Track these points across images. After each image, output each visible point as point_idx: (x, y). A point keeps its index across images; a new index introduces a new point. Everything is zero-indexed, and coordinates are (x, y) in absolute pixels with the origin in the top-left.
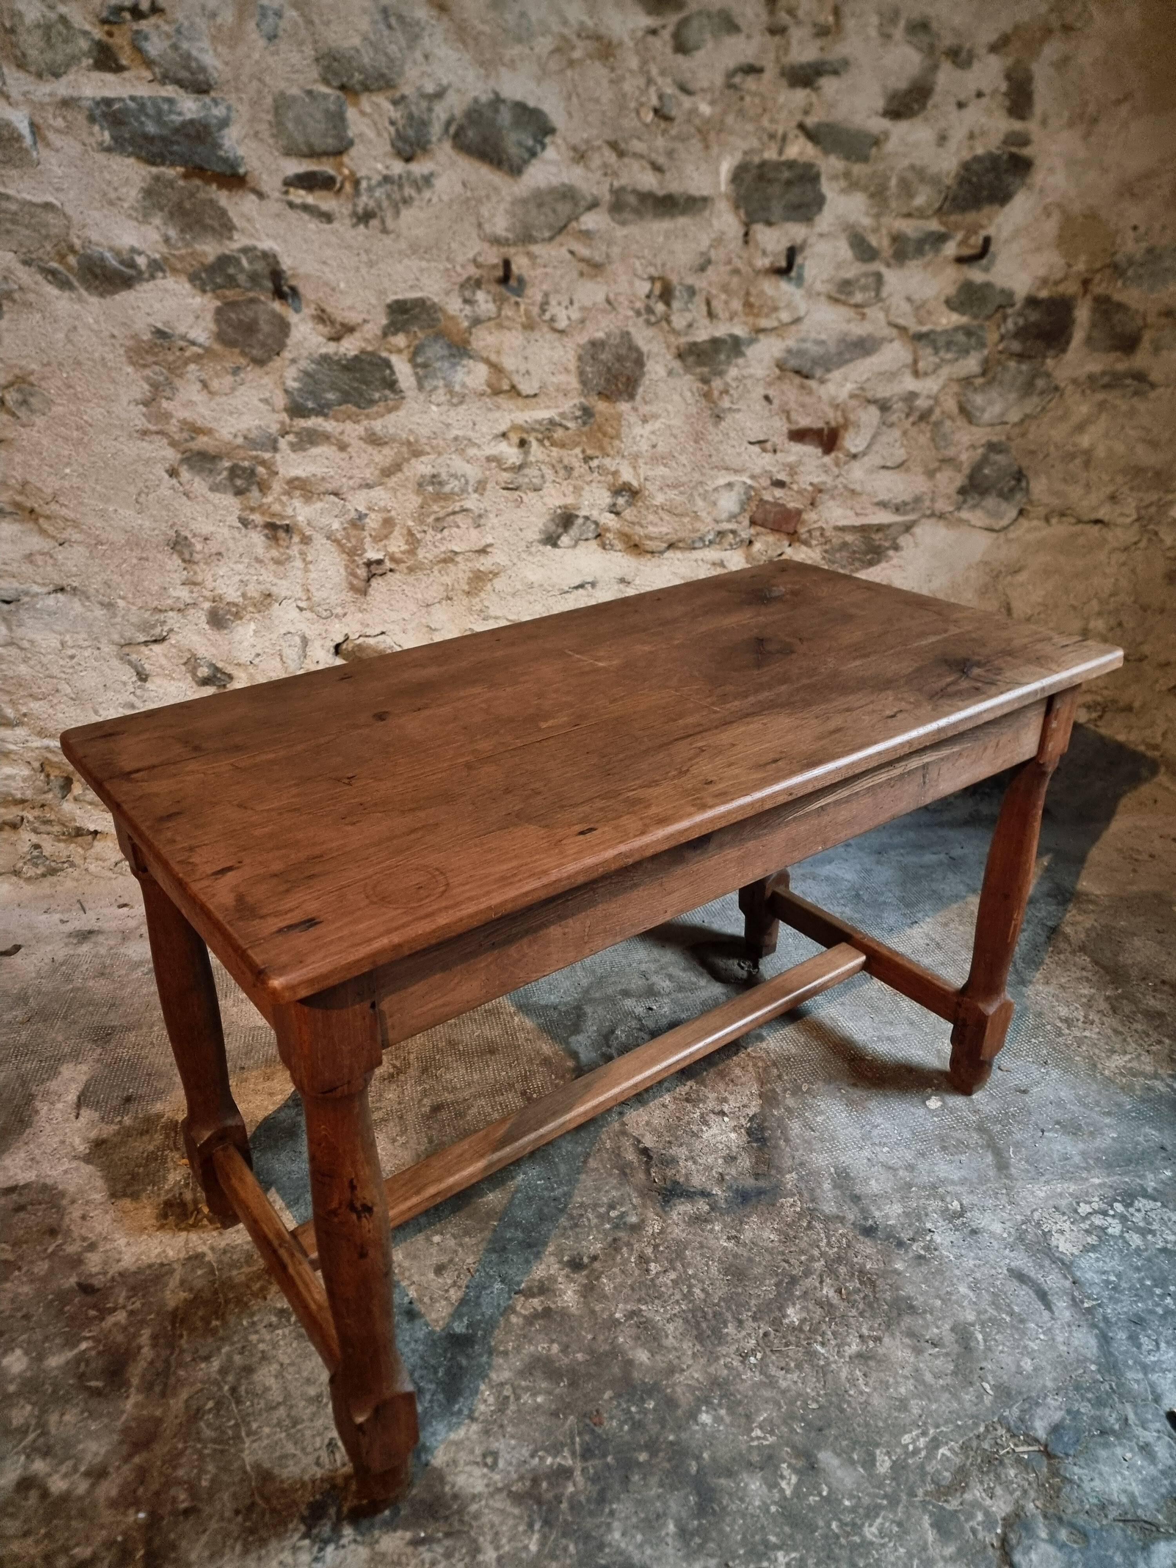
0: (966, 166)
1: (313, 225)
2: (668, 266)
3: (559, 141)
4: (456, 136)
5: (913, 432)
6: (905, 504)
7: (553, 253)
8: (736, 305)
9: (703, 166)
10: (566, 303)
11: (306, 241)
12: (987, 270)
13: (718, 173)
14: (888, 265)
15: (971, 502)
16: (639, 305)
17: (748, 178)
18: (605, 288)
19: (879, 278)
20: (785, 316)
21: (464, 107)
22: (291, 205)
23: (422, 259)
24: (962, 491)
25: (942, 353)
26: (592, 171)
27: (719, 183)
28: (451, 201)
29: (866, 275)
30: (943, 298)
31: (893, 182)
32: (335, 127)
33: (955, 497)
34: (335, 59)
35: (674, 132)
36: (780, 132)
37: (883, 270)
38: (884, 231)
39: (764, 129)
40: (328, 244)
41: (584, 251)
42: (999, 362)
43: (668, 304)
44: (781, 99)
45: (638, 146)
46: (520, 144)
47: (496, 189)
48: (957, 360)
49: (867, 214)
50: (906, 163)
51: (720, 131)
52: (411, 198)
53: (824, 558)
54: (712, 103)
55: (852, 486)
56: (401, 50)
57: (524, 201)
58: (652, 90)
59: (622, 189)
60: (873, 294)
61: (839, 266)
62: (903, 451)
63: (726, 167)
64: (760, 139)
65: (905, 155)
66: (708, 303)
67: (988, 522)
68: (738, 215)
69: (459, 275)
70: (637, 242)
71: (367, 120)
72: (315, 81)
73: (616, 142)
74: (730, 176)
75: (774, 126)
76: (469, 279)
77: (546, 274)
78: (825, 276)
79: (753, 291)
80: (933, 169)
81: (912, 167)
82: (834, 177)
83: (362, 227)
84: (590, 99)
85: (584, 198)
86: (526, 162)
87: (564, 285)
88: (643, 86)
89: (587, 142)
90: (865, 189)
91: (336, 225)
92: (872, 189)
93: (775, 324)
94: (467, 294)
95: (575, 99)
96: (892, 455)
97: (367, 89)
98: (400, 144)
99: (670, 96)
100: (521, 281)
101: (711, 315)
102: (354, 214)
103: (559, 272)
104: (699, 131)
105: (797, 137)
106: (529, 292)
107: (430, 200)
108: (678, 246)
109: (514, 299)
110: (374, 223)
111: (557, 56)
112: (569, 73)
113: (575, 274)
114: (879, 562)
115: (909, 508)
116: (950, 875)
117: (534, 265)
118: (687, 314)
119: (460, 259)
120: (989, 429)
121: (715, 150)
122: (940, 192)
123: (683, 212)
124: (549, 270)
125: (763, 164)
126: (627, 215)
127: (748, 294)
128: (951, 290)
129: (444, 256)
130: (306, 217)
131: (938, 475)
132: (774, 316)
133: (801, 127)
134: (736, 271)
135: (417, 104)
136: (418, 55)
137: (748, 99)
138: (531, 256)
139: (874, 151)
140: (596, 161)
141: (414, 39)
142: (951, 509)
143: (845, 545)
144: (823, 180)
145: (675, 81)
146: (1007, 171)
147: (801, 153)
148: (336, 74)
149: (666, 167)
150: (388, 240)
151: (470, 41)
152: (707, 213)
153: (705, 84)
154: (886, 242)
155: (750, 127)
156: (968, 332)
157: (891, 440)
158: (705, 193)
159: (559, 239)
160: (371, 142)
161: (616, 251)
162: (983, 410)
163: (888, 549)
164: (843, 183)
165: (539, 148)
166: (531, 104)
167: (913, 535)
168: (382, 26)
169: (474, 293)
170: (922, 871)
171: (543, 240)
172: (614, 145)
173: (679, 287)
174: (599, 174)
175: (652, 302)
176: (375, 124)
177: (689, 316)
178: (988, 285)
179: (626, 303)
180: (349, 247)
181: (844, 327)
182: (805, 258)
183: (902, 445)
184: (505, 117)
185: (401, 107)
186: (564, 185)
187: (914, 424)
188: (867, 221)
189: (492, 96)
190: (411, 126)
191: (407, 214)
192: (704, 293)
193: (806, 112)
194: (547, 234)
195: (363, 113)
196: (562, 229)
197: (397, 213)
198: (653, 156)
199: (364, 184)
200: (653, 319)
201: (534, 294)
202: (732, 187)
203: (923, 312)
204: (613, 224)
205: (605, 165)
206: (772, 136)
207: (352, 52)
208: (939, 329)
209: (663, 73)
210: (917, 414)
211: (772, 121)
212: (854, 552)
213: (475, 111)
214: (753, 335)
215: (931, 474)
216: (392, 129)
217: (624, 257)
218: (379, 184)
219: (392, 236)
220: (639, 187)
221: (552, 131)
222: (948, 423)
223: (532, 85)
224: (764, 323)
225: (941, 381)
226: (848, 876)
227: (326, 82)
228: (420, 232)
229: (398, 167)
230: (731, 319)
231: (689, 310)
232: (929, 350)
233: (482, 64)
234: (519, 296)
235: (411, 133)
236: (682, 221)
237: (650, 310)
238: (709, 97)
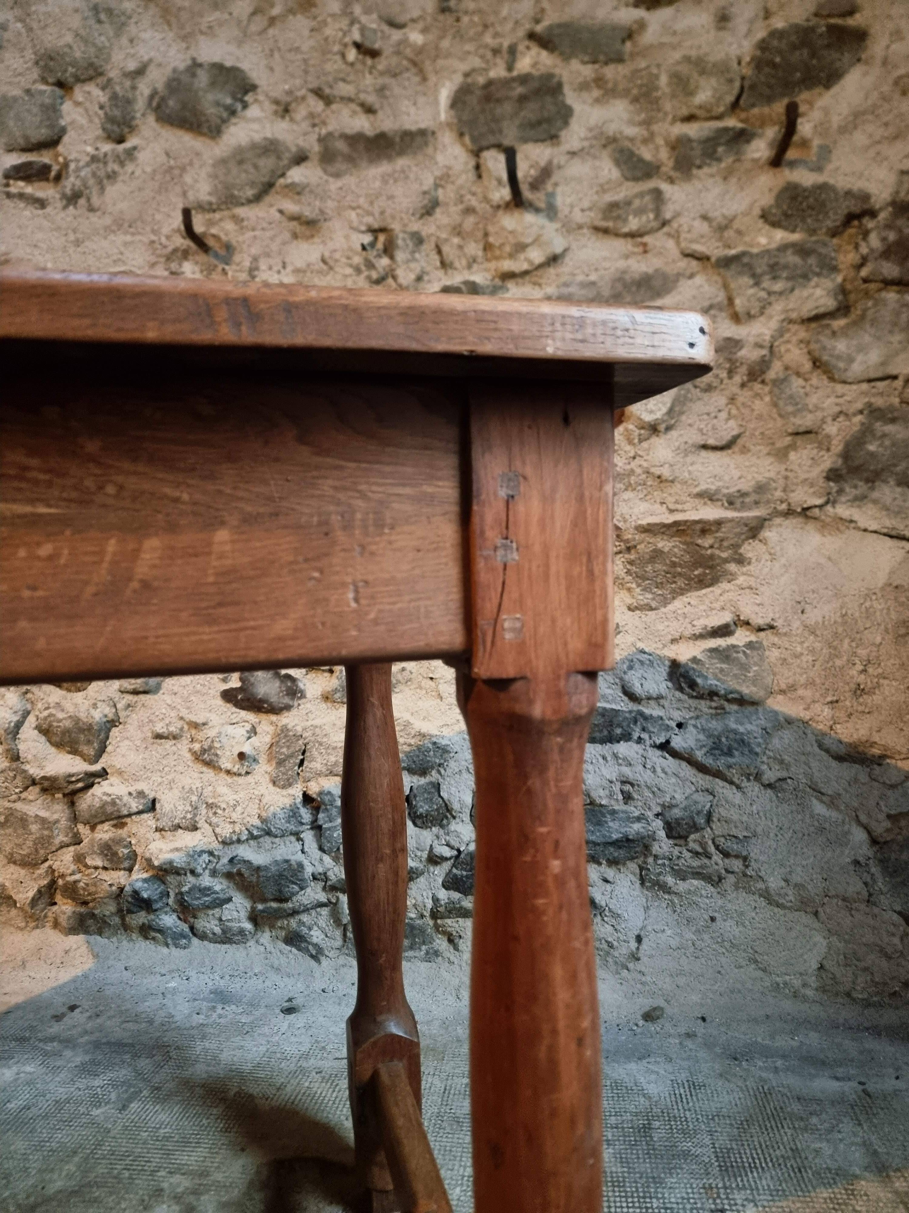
0: (763, 46)
1: (29, 212)
2: (389, 212)
3: (261, 98)
4: (159, 107)
5: (744, 396)
6: (743, 494)
7: (261, 214)
8: (474, 249)
9: (421, 100)
10: (280, 267)
11: (20, 227)
12: (818, 169)
13: (436, 102)
14: (671, 181)
15: (850, 492)
16: (357, 260)
17: (473, 100)
18: (321, 246)
19: (657, 194)
20: (536, 256)
21: (165, 79)
22: (9, 195)
23: (126, 233)
24: (833, 475)
25: (766, 283)
26: (297, 123)
27: (438, 113)
28: (154, 171)
29: (641, 195)
30: (757, 211)
31: (664, 80)
32: (49, 119)
33: (821, 482)
34: (51, 59)
35: (380, 67)
36: (506, 44)
37: (665, 187)
38: (660, 141)
39: (486, 46)
40: (40, 228)
41: (291, 207)
42: (867, 294)
43: (392, 257)
44: (504, 12)
45: (344, 89)
46: (218, 104)
47: (198, 154)
48: (792, 290)
49: (631, 122)
50: (677, 55)
51: (437, 57)
52: (114, 172)
53: (628, 572)
54: (425, 31)
55: (657, 471)
56: (109, 41)
57: (223, 161)
58: (356, 27)
59: (330, 134)
60: (651, 216)
61: (603, 189)
62: (732, 423)
63: (445, 95)
64: (482, 57)
65: (674, 47)
66: (439, 252)
67: (888, 523)
68: (464, 145)
69: (165, 247)
70: (353, 192)
71: (80, 110)
72: (34, 82)
73: (320, 89)
74: (449, 102)
75: (498, 40)
76: (175, 250)
77: (255, 237)
78: (586, 204)
79: (491, 229)
80: (717, 55)
81: (687, 59)
82: (584, 87)
83: (71, 208)
84: (290, 50)
85: (288, 149)
86: (224, 121)
87: (274, 247)
88: (345, 28)
89: (290, 93)
90: (626, 93)
91: (49, 210)
92: (635, 91)
93: (525, 266)
94: (174, 266)
95: (277, 55)
96: (714, 428)
97: (79, 80)
98: (109, 126)
99: (375, 31)
100: (229, 248)
101: (444, 265)
102: (64, 196)
103: (268, 234)
104: (415, 64)
105: (528, 48)
106: (237, 258)
107: (133, 173)
108: (398, 190)
109: (220, 267)
110: (82, 201)
111: (258, 18)
112: (271, 31)
113: (287, 235)
114: (714, 581)
115: (747, 500)
116: (847, 1126)
117: (242, 229)
118: (413, 265)
119: (165, 230)
120: (865, 386)
121: (433, 79)
122: (731, 81)
123: (401, 153)
124: (257, 233)
125: (490, 83)
126: (340, 165)
127: (486, 235)
128: (767, 200)
129: (148, 229)
130: (22, 205)
131: (792, 455)
132: (522, 256)
133: (532, 36)
134: (469, 211)
135: (121, 83)
136: (124, 41)
137: (465, 19)
138: (237, 220)
139: (628, 44)
140: (301, 112)
141: (120, 28)
142: (819, 502)
143: (657, 555)
144: (567, 90)
145: (381, 18)
146: (828, 46)
147: (535, 65)
148: (51, 71)
149: (377, 106)
150: (94, 218)
151: (173, 20)
152: (430, 150)
153: (416, 14)
154: (664, 155)
155: (469, 47)
156: (802, 250)
157: (712, 409)
158: (423, 126)
159: (268, 199)
160: (81, 127)
161: (330, 204)
162: (851, 360)
163: (726, 561)
164: (596, 93)
165: (239, 106)
166: (228, 64)
167: (764, 542)
168: (92, 22)
169: (180, 265)
170: (796, 1107)
171: (249, 202)
172: (318, 93)
173: (401, 235)
174: (305, 126)
175: (371, 254)
176: (86, 110)
177: (416, 267)
178: (824, 187)
179: (344, 260)
180: (58, 229)
181: (621, 264)
182: (556, 185)
183: (730, 417)
184: (203, 78)
185: (107, 91)
186: (266, 139)
187: (743, 385)
188: (631, 131)
189: (189, 62)
190: (116, 106)
191: (112, 190)
192: (433, 239)
193: (537, 21)
194: (250, 193)
195: (78, 104)
196: (268, 187)
197: (102, 189)
198: (362, 96)
199: (72, 166)
200: (375, 275)
201: (243, 259)
202: (452, 113)
203: (729, 234)
204: (325, 177)
205: (312, 115)
206: (496, 52)
207: (66, 50)
208: (755, 250)
209: (367, 11)
210: (744, 370)
211: (496, 35)
212: (674, 565)
213: (174, 80)
214: (498, 282)
215: (782, 454)
216: (101, 113)
217: (339, 210)
218: (87, 165)
219: (98, 213)
220: (349, 131)
221: (253, 88)
222: (797, 383)
223: (232, 48)
224: (507, 265)
225: (774, 324)
226: (652, 1089)
227: (44, 81)
228: (123, 206)
229: (107, 147)
230: (469, 267)
231: (416, 260)
232: (746, 280)
233: (184, 38)
234: (227, 264)
235: (117, 113)
236: (401, 162)
237: (370, 265)
238: (420, 25)
